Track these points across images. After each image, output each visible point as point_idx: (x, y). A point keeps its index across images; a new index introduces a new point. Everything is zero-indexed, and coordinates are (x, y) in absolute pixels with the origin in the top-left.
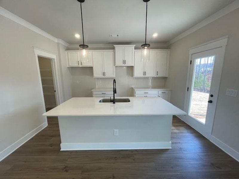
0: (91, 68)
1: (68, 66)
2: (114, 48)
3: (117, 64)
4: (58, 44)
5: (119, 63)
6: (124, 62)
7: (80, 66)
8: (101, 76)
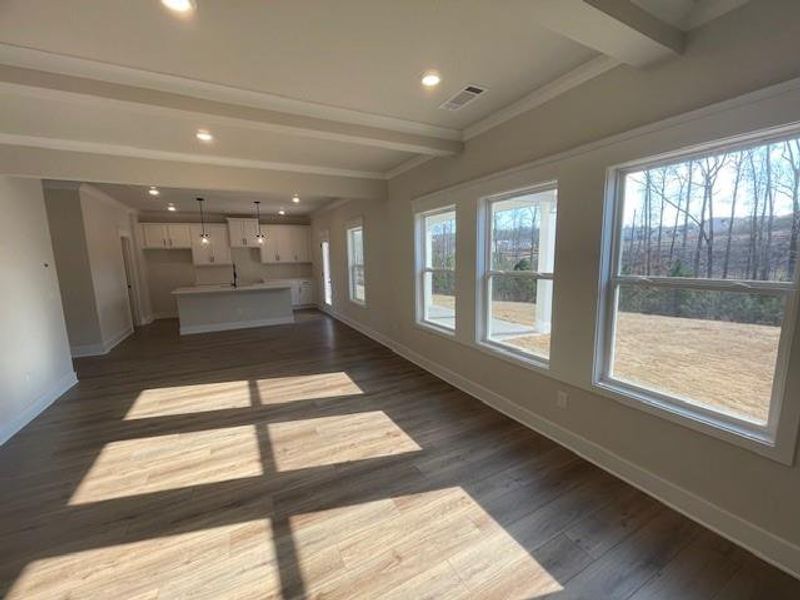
0: (189, 251)
1: (144, 247)
2: (226, 222)
3: (233, 244)
4: (131, 215)
5: (236, 242)
6: (245, 241)
7: (168, 247)
8: (206, 262)
